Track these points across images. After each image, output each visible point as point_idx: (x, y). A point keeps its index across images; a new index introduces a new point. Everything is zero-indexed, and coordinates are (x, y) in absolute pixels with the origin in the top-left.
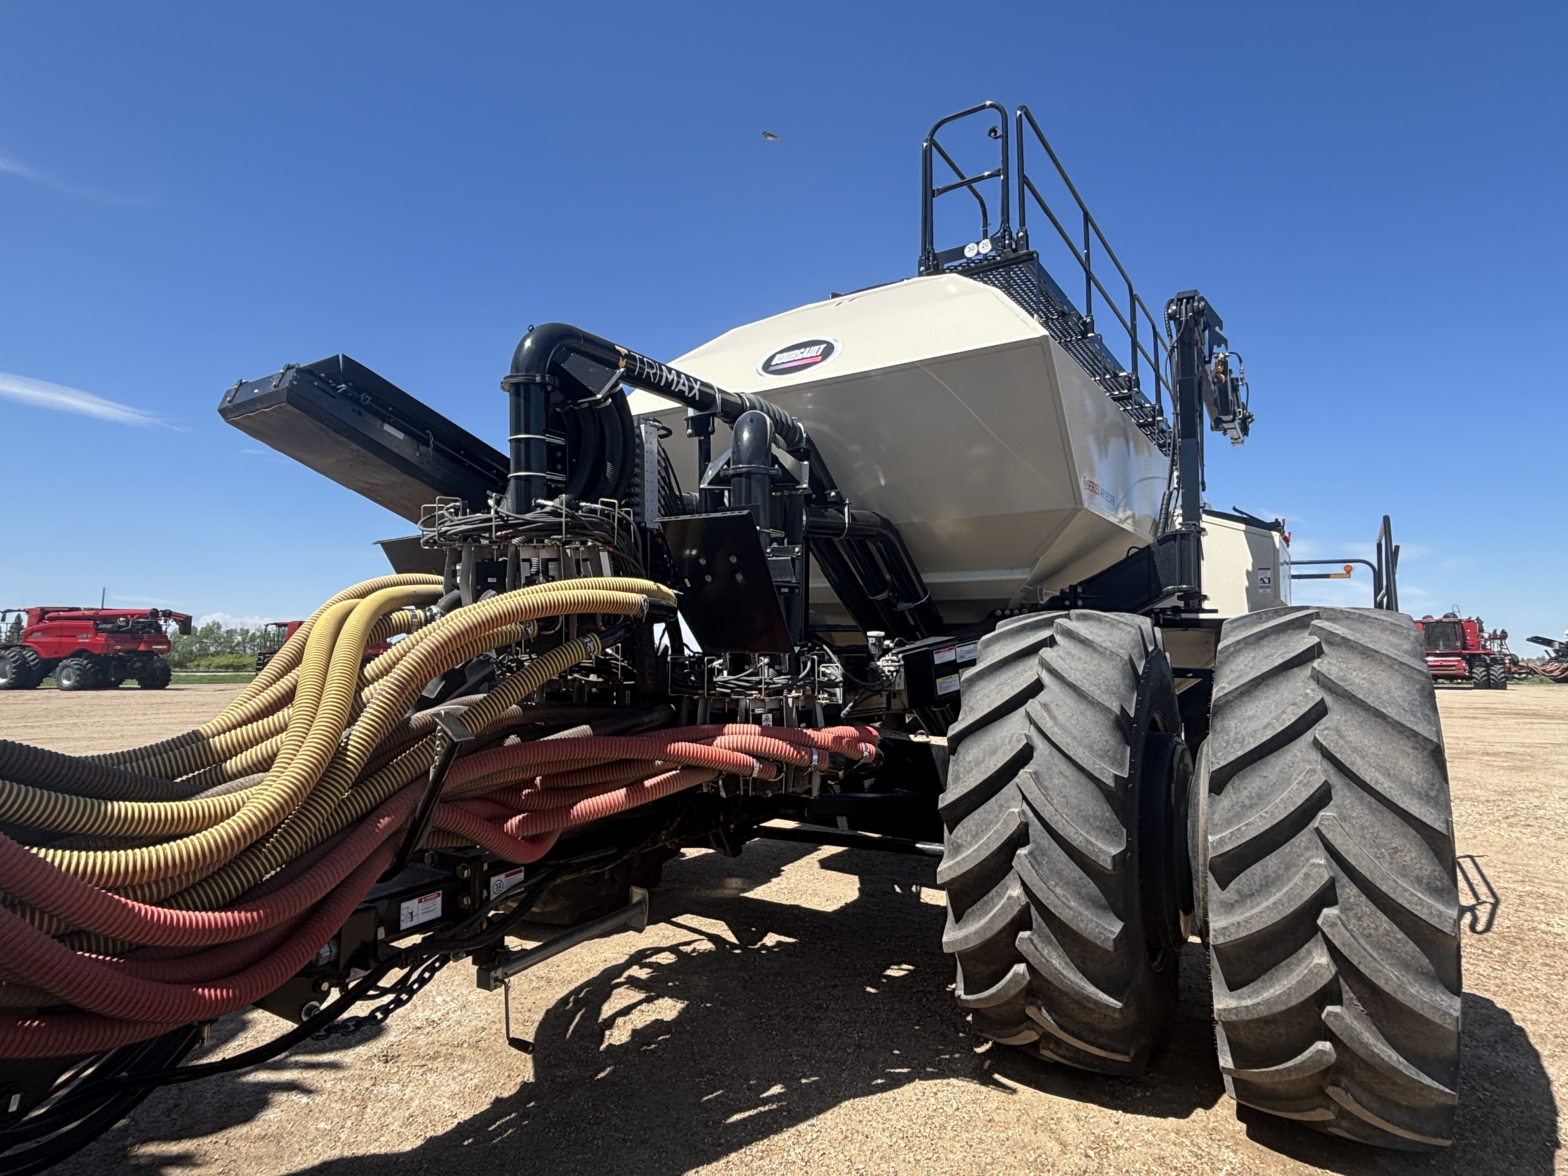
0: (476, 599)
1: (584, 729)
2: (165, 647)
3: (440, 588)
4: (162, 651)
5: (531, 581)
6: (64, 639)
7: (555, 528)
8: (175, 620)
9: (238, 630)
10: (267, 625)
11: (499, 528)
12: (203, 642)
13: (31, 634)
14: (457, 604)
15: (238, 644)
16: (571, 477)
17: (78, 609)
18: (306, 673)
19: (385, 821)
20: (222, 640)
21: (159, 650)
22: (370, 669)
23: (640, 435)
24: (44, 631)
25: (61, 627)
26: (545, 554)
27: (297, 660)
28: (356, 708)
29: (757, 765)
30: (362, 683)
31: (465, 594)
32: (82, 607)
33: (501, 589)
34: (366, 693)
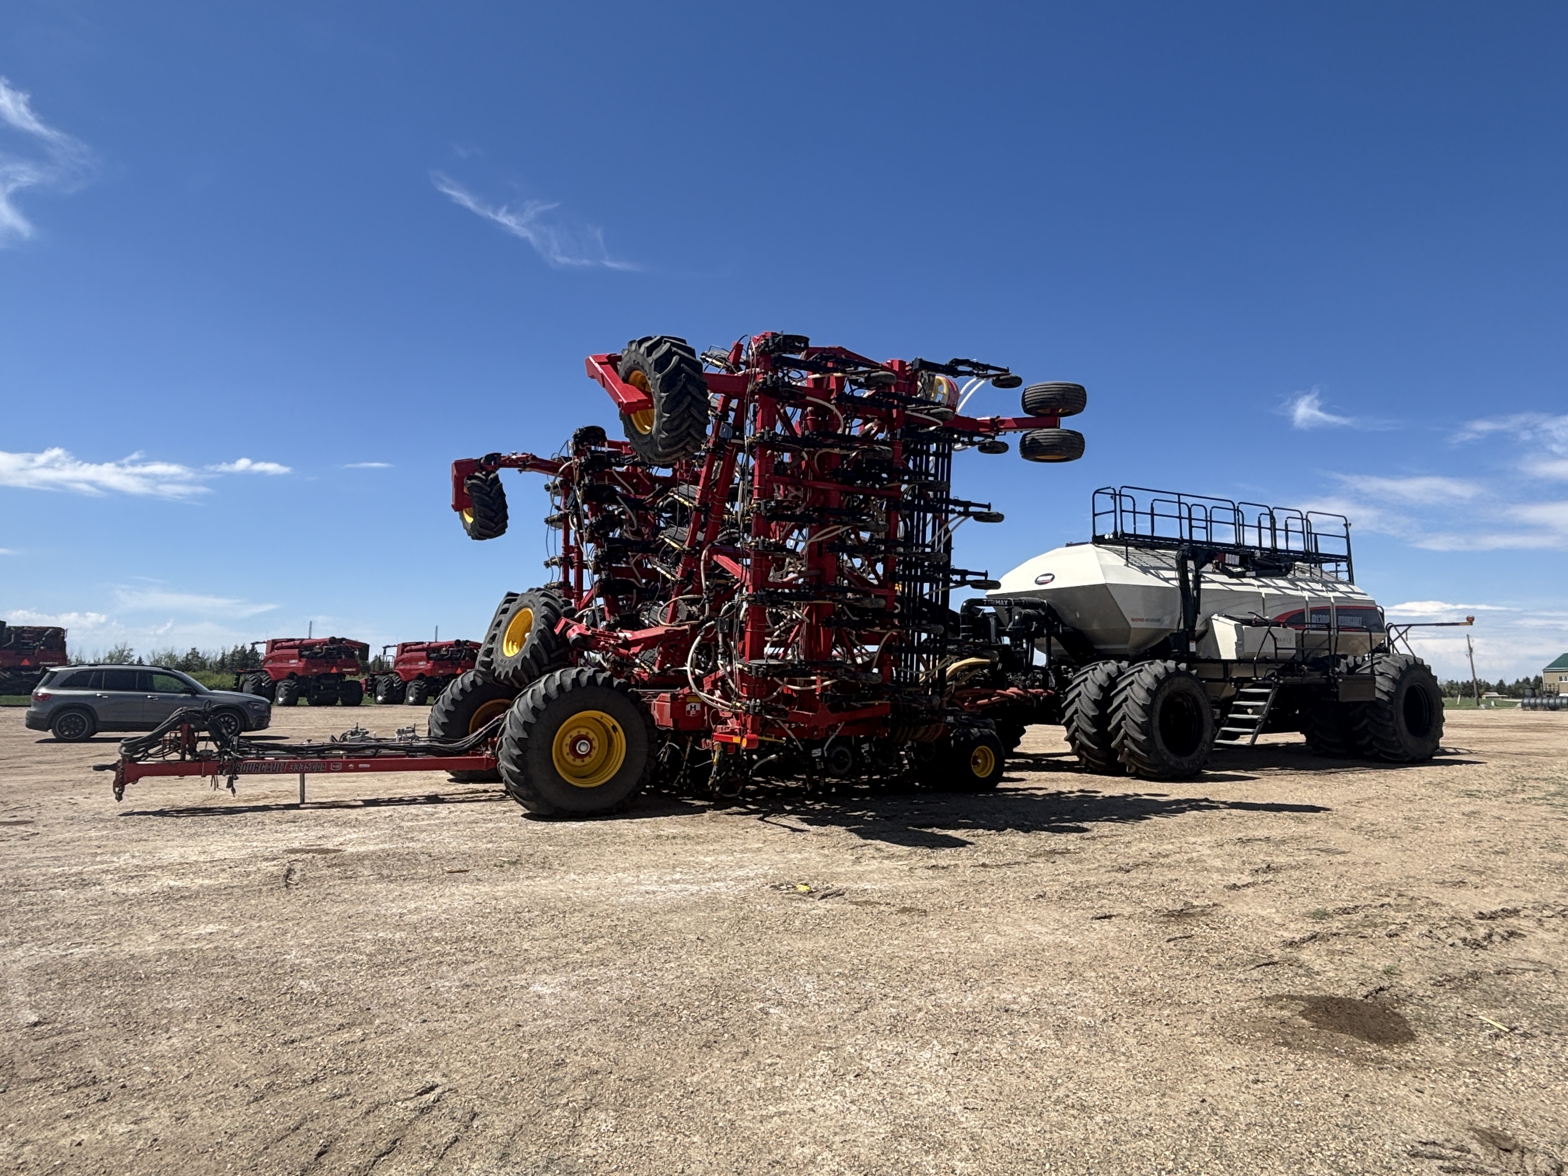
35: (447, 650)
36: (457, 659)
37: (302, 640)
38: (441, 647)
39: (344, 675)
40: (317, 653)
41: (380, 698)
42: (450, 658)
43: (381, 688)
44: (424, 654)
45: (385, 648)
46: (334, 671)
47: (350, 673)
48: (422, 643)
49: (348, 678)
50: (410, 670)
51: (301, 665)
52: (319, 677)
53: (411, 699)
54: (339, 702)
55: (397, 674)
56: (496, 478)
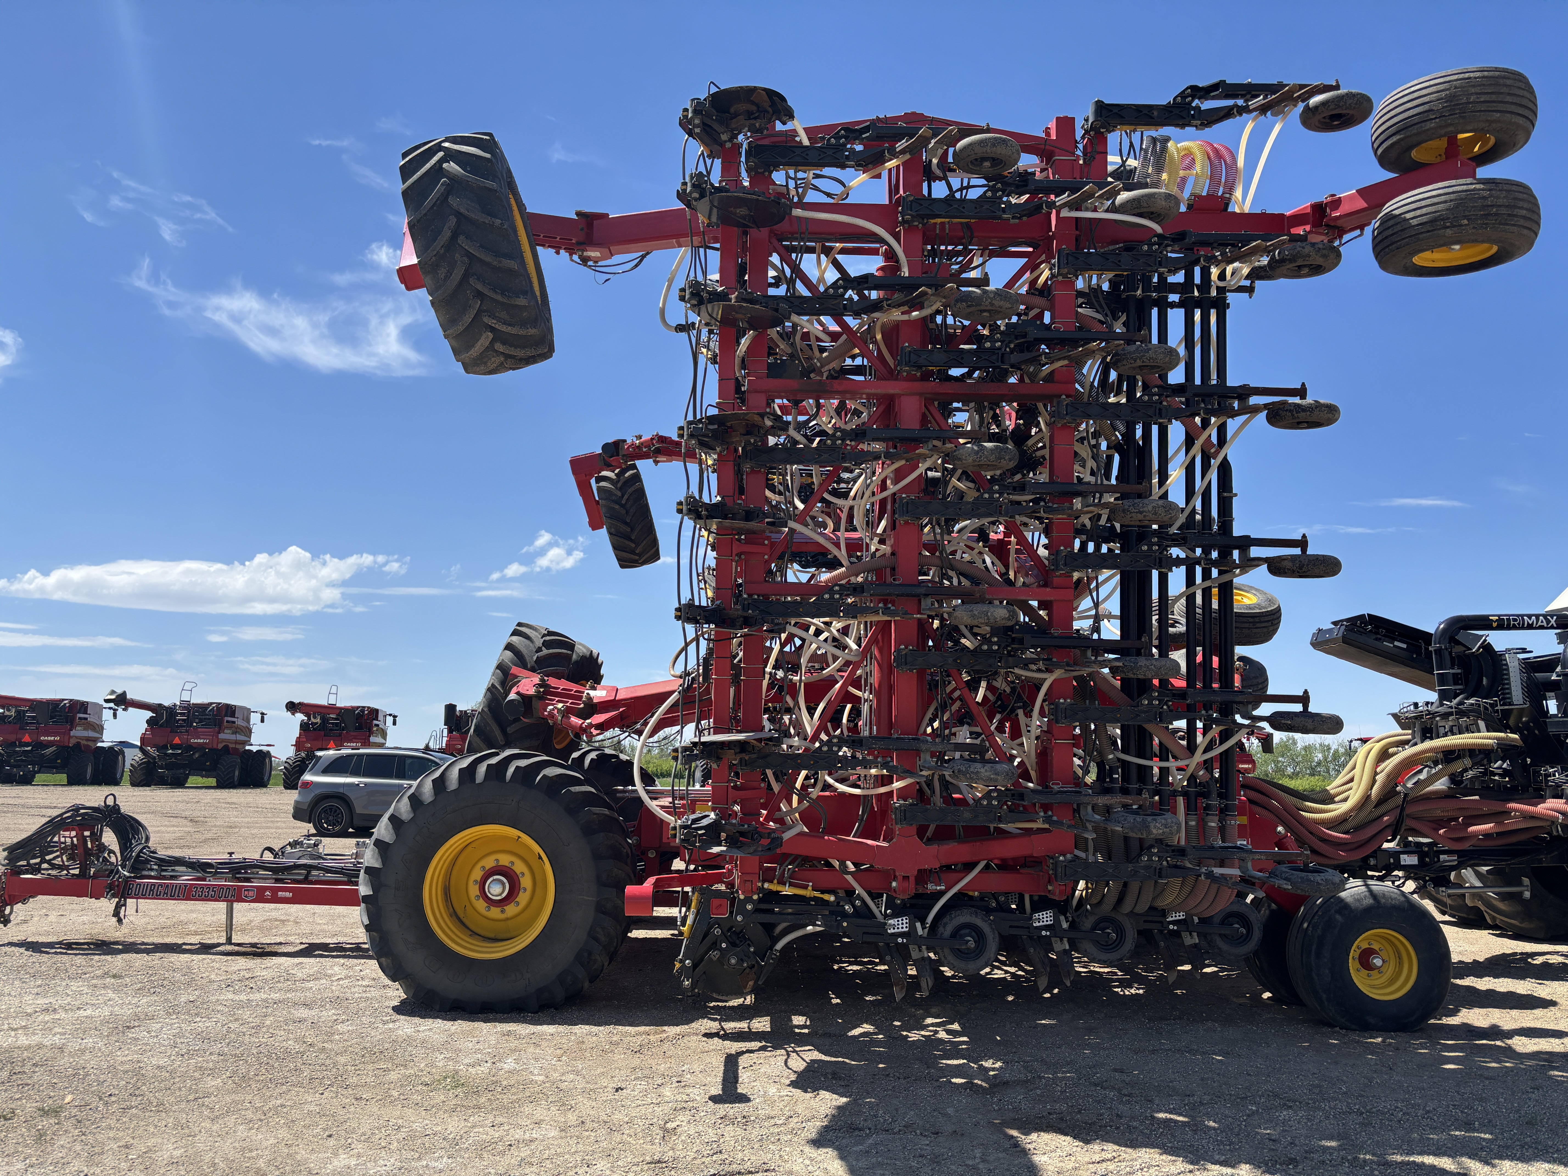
0: (1422, 742)
1: (1477, 797)
2: (1250, 766)
3: (1410, 737)
4: (1247, 771)
5: (1445, 735)
7: (1451, 714)
8: (1257, 738)
9: (1318, 746)
10: (1351, 741)
11: (1426, 715)
12: (1278, 762)
14: (1416, 744)
15: (1319, 763)
16: (1466, 685)
18: (1357, 770)
19: (1386, 818)
20: (1300, 759)
21: (1246, 769)
22: (1378, 770)
23: (1506, 660)
26: (1451, 723)
27: (1354, 768)
28: (1374, 781)
29: (1561, 817)
30: (1376, 774)
31: (1418, 739)
33: (1431, 739)
34: (1377, 777)
56: (637, 477)
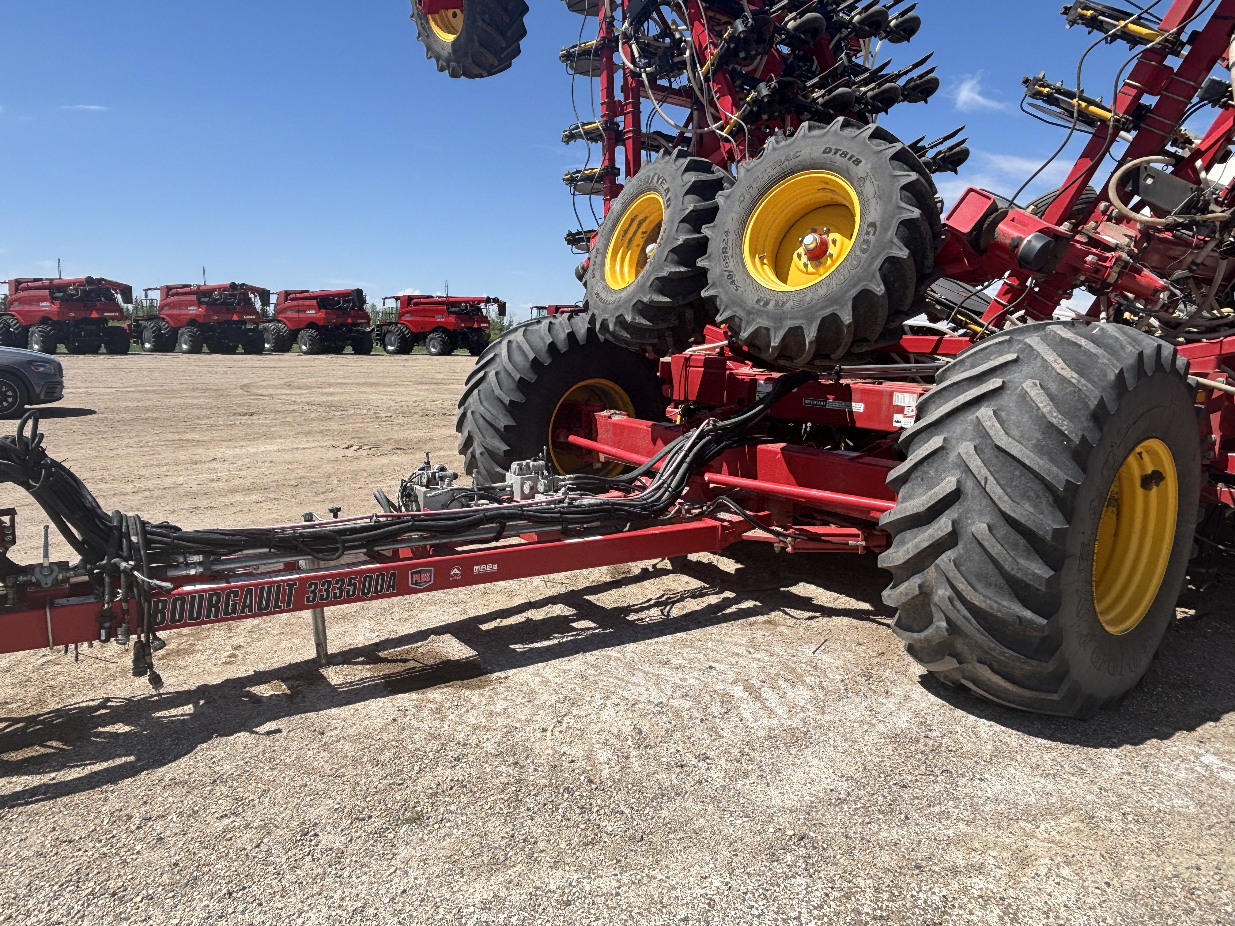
6: (427, 319)
13: (404, 315)
17: (432, 297)
24: (412, 312)
25: (424, 310)
32: (434, 295)
35: (220, 295)
36: (231, 304)
37: (52, 280)
38: (214, 290)
39: (106, 320)
40: (72, 295)
41: (147, 345)
42: (223, 303)
43: (147, 334)
44: (194, 298)
45: (146, 290)
46: (94, 315)
47: (113, 318)
48: (189, 286)
49: (111, 324)
50: (180, 315)
51: (55, 308)
52: (77, 322)
53: (185, 347)
54: (103, 350)
55: (163, 319)
